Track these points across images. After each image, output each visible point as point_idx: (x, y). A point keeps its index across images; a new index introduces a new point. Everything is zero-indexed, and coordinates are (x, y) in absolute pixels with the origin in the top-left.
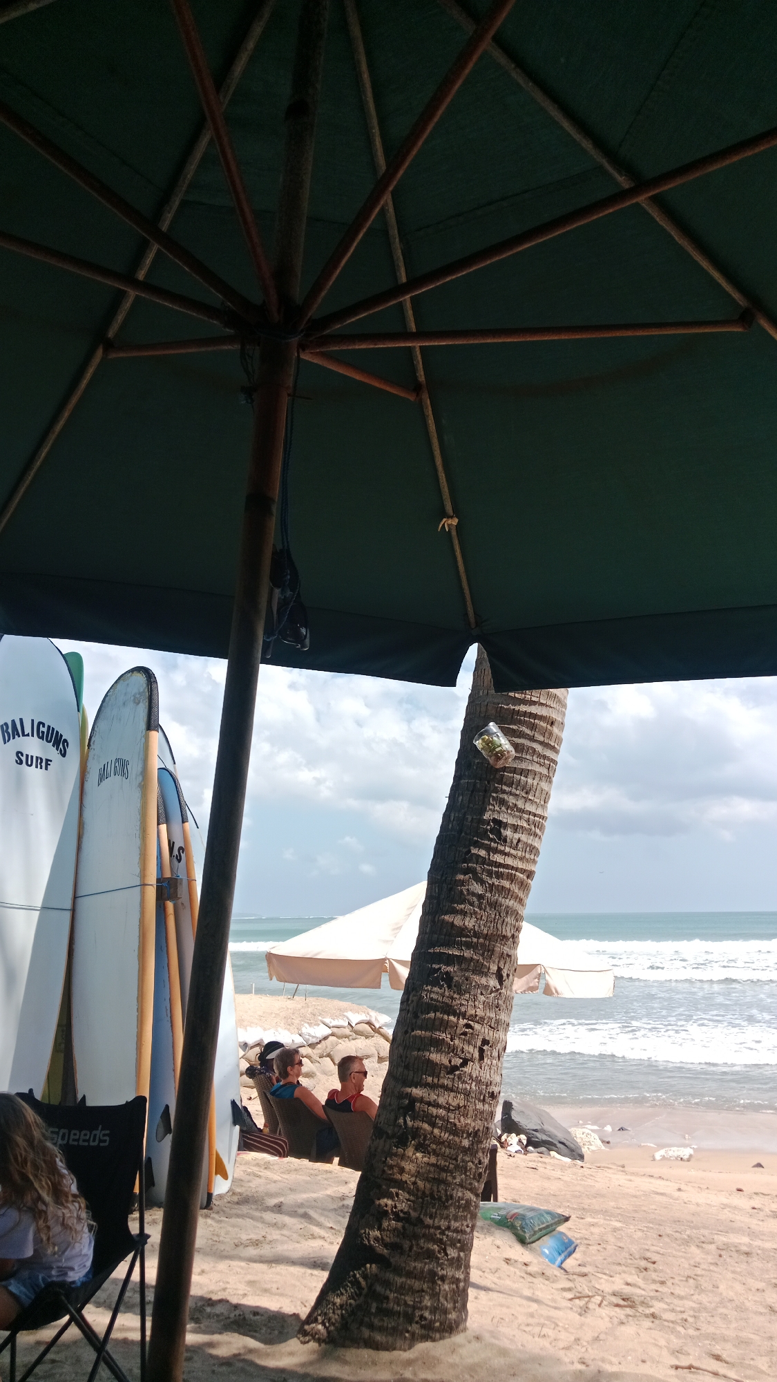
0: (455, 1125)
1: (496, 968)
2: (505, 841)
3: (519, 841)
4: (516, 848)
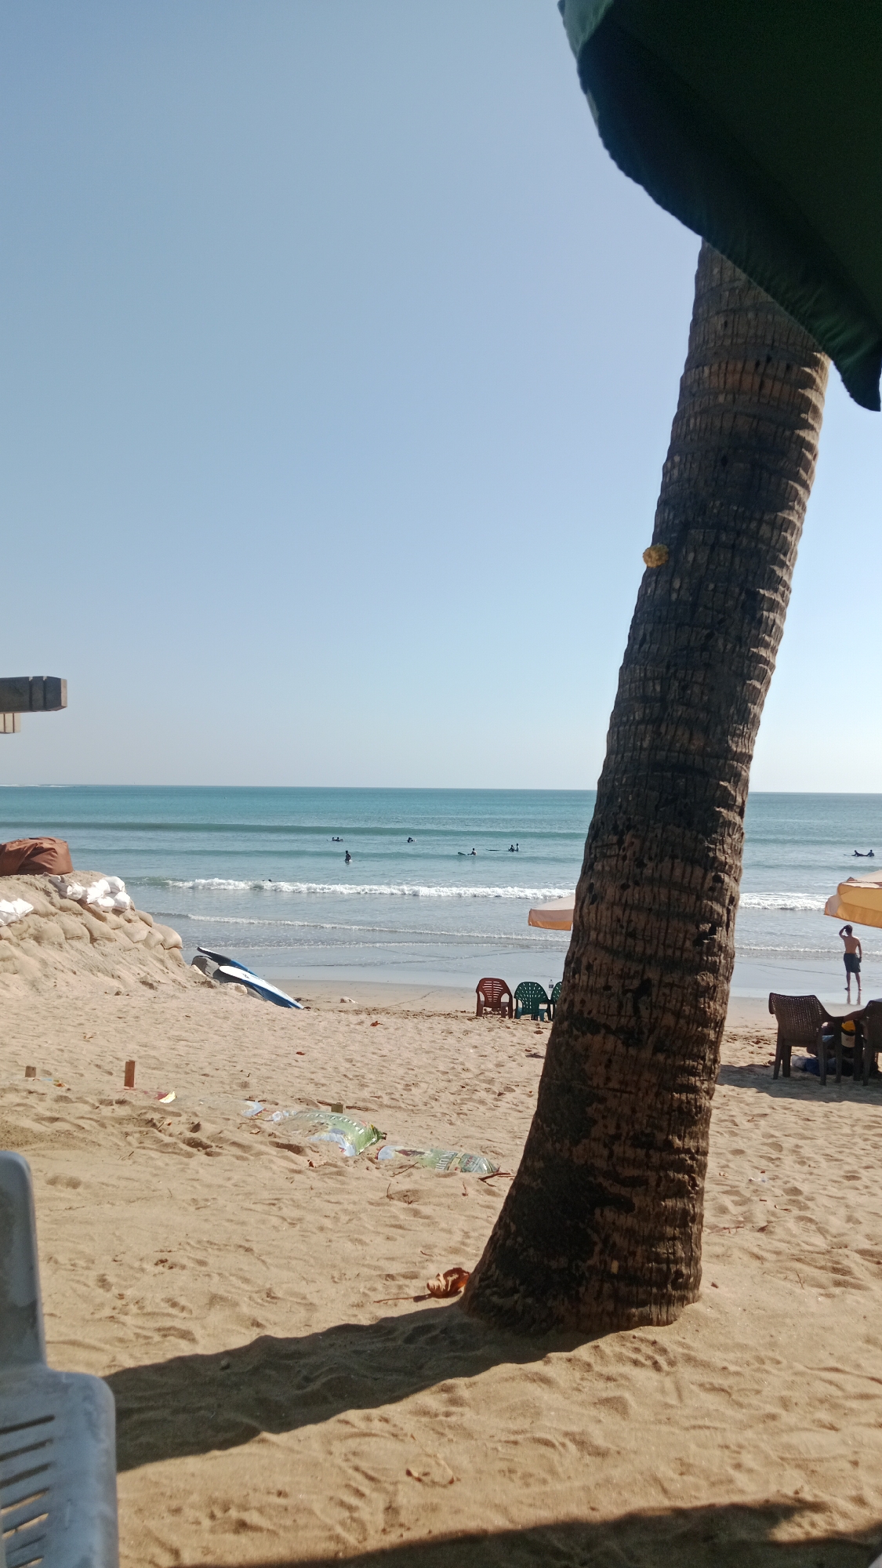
0: (705, 1012)
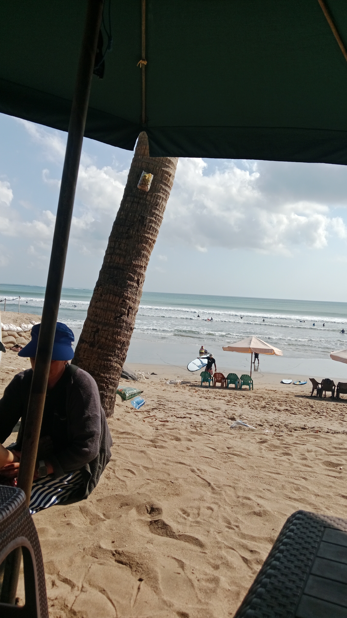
1: (137, 279)
2: (145, 225)
3: (151, 226)
4: (150, 230)
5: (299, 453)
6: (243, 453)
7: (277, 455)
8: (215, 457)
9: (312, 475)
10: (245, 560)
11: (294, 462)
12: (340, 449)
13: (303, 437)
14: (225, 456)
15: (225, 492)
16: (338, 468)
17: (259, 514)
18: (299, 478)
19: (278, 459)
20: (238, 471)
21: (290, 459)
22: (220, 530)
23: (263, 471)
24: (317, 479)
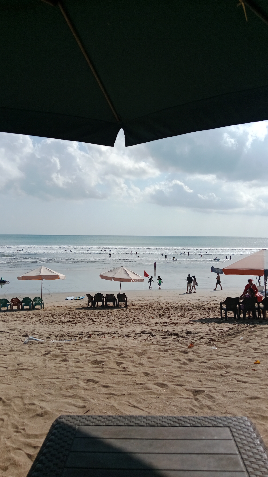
5: (74, 358)
6: (30, 366)
7: (57, 363)
8: (7, 374)
9: (83, 374)
10: (29, 456)
11: (70, 366)
12: (104, 349)
13: (78, 344)
14: (15, 372)
15: (14, 403)
16: (101, 364)
17: (41, 415)
18: (73, 378)
19: (57, 367)
20: (26, 383)
21: (66, 364)
22: (10, 435)
23: (45, 379)
24: (86, 376)
